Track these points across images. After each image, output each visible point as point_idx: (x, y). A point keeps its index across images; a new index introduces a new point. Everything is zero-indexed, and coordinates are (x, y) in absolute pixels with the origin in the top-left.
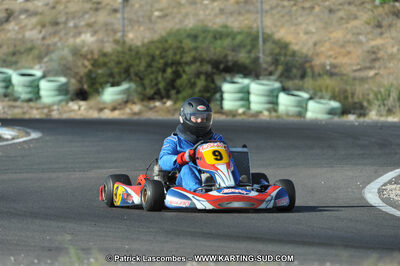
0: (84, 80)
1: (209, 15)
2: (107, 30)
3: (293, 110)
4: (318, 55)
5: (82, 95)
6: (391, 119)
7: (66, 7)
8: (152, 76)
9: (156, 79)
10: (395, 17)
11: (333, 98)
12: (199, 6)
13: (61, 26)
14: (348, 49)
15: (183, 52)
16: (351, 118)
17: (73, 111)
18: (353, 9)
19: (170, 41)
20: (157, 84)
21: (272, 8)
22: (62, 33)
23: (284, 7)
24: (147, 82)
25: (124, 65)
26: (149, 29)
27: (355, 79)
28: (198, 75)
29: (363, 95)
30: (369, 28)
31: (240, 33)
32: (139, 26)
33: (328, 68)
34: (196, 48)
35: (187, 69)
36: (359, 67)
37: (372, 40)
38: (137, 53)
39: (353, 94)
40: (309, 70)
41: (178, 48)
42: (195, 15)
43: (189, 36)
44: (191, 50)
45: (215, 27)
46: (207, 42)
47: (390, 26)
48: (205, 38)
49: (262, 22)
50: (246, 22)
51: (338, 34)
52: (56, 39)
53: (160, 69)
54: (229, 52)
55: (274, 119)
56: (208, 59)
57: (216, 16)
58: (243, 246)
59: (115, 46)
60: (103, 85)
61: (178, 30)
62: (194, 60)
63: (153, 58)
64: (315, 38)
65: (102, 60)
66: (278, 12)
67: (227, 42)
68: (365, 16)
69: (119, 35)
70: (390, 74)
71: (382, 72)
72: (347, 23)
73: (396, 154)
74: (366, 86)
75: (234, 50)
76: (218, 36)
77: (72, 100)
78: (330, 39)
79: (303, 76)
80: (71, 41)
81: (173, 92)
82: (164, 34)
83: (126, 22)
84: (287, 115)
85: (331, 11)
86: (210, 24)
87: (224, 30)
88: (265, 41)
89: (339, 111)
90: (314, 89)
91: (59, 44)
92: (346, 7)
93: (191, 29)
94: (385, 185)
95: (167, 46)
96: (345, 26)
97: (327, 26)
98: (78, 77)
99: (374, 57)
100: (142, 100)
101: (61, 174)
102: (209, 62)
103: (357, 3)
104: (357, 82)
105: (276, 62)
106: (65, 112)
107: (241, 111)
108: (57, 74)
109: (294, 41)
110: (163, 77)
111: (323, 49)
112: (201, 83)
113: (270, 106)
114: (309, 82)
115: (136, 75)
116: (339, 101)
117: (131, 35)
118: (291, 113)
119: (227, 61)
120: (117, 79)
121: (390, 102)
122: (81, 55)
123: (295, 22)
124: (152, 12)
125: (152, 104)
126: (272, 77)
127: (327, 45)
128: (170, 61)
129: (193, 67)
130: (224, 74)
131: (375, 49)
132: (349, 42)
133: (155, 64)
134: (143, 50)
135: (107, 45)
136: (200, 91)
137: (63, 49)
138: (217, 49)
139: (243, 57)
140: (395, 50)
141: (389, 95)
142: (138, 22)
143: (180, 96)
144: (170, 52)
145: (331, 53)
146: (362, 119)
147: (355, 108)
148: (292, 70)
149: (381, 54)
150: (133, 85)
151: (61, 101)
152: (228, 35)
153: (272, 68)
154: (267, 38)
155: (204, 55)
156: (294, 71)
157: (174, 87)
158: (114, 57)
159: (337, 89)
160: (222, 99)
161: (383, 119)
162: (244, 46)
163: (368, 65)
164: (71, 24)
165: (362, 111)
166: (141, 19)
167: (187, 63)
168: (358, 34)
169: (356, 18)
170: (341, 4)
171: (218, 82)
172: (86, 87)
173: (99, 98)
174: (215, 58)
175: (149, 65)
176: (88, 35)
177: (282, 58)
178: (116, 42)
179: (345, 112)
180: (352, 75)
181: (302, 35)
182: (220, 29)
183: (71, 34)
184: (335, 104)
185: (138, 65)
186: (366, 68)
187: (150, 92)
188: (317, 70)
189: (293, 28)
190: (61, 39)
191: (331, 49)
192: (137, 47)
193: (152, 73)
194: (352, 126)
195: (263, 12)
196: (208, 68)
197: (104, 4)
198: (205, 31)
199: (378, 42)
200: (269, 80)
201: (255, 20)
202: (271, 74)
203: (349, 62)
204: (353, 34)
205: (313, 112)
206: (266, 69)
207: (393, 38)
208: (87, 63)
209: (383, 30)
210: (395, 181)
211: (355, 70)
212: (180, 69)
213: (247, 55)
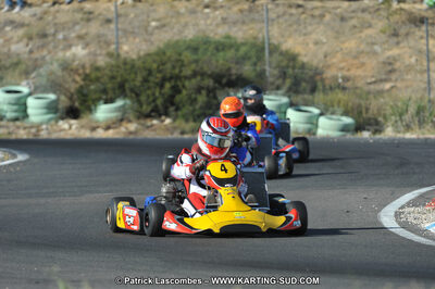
0: (75, 96)
1: (211, 24)
2: (99, 42)
3: (303, 127)
4: (329, 67)
5: (73, 113)
6: (408, 136)
7: (55, 18)
8: (149, 92)
9: (154, 94)
10: (412, 26)
11: (346, 113)
12: (199, 15)
13: (50, 38)
14: (361, 60)
15: (183, 65)
16: (366, 135)
17: (64, 130)
18: (367, 16)
19: (168, 54)
20: (154, 101)
21: (278, 17)
22: (51, 46)
23: (291, 15)
24: (143, 98)
25: (119, 79)
26: (145, 41)
27: (369, 93)
28: (199, 90)
29: (379, 110)
30: (383, 37)
31: (243, 44)
32: (135, 38)
33: (340, 80)
34: (196, 61)
35: (187, 83)
36: (373, 79)
37: (388, 50)
38: (133, 66)
39: (367, 109)
40: (319, 84)
41: (178, 61)
42: (197, 25)
43: (188, 48)
44: (190, 63)
45: (217, 38)
46: (209, 53)
47: (407, 34)
48: (206, 49)
49: (268, 32)
50: (251, 32)
51: (351, 44)
52: (45, 52)
53: (157, 84)
54: (233, 65)
56: (209, 72)
57: (218, 25)
59: (108, 60)
60: (96, 102)
61: (177, 42)
62: (195, 74)
63: (150, 72)
64: (325, 48)
65: (93, 76)
66: (286, 21)
67: (230, 54)
68: (380, 24)
69: (113, 47)
70: (407, 87)
71: (399, 85)
72: (361, 32)
73: (414, 173)
74: (382, 100)
75: (237, 63)
76: (220, 48)
77: (62, 119)
78: (342, 50)
79: (313, 90)
80: (60, 54)
81: (172, 109)
82: (162, 45)
83: (120, 33)
84: (296, 132)
85: (343, 19)
86: (212, 35)
87: (228, 41)
88: (271, 53)
89: (353, 128)
90: (325, 104)
91: (48, 58)
92: (360, 14)
93: (191, 40)
94: (402, 207)
95: (165, 58)
96: (358, 35)
97: (338, 34)
98: (68, 94)
99: (390, 68)
100: (139, 118)
101: (49, 200)
102: (210, 76)
103: (372, 10)
104: (371, 96)
105: (284, 75)
106: (55, 131)
108: (46, 91)
109: (303, 52)
110: (160, 93)
111: (335, 60)
112: (202, 99)
114: (319, 96)
115: (132, 90)
116: (352, 117)
117: (125, 48)
118: (300, 131)
119: (230, 75)
120: (110, 95)
121: (407, 117)
122: (72, 70)
123: (304, 31)
124: (149, 22)
125: (149, 122)
126: (280, 92)
127: (339, 56)
128: (168, 75)
129: (194, 81)
130: (227, 89)
131: (391, 61)
132: (362, 52)
133: (152, 79)
134: (138, 64)
135: (100, 58)
136: (201, 108)
137: (52, 64)
138: (220, 62)
139: (247, 70)
140: (413, 60)
141: (407, 111)
142: (133, 33)
143: (180, 113)
144: (168, 66)
145: (342, 65)
146: (378, 136)
147: (370, 125)
149: (397, 65)
150: (128, 102)
151: (50, 120)
152: (231, 46)
153: (279, 82)
154: (274, 49)
155: (206, 69)
156: (304, 84)
158: (107, 72)
159: (350, 104)
161: (400, 135)
162: (249, 58)
163: (384, 77)
164: (60, 36)
165: (377, 128)
166: (136, 30)
167: (186, 78)
168: (373, 44)
169: (370, 26)
170: (353, 12)
172: (77, 104)
173: (90, 117)
174: (217, 71)
175: (145, 80)
176: (79, 48)
177: (290, 71)
178: (110, 55)
179: (359, 128)
180: (366, 88)
181: (311, 46)
182: (222, 40)
183: (61, 47)
184: (348, 120)
185: (134, 80)
186: (382, 81)
187: (146, 109)
188: (327, 82)
189: (302, 38)
190: (49, 52)
191: (343, 60)
192: (133, 60)
193: (149, 88)
194: (366, 144)
195: (269, 21)
196: (210, 82)
197: (96, 13)
198: (207, 42)
199: (395, 52)
200: (276, 94)
201: (261, 29)
202: (278, 88)
203: (364, 74)
204: (368, 44)
205: (324, 129)
206: (272, 84)
207: (410, 48)
208: (78, 79)
209: (400, 39)
210: (413, 203)
211: (370, 83)
212: (179, 83)
213: (252, 68)
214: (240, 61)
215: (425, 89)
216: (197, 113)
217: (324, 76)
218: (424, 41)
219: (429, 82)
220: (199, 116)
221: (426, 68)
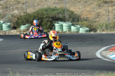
1: (51, 4)
2: (21, 9)
3: (76, 31)
5: (15, 28)
6: (104, 33)
7: (10, 3)
10: (104, 3)
11: (87, 27)
12: (48, 1)
13: (8, 8)
14: (91, 13)
16: (92, 32)
17: (12, 32)
18: (92, 1)
19: (40, 12)
21: (69, 2)
22: (9, 11)
25: (27, 19)
26: (34, 9)
27: (93, 21)
28: (48, 21)
29: (95, 26)
30: (97, 7)
31: (60, 9)
32: (31, 8)
33: (85, 18)
34: (47, 14)
35: (45, 20)
36: (94, 18)
37: (98, 10)
39: (93, 26)
40: (80, 19)
41: (42, 14)
42: (47, 4)
43: (45, 10)
44: (46, 14)
45: (53, 8)
47: (103, 6)
48: (50, 11)
49: (66, 6)
50: (61, 6)
51: (88, 9)
52: (7, 12)
54: (57, 15)
55: (70, 33)
56: (51, 17)
58: (61, 70)
59: (24, 14)
60: (21, 25)
61: (42, 9)
62: (47, 17)
63: (35, 17)
65: (20, 18)
66: (71, 3)
67: (56, 12)
68: (96, 3)
69: (25, 10)
70: (103, 20)
71: (101, 19)
72: (91, 5)
73: (105, 42)
74: (96, 23)
76: (53, 10)
77: (12, 29)
78: (85, 10)
79: (78, 21)
80: (11, 13)
82: (38, 10)
83: (27, 7)
84: (74, 32)
85: (86, 2)
86: (51, 7)
87: (55, 8)
90: (81, 25)
91: (8, 14)
92: (90, 1)
93: (46, 8)
94: (102, 51)
95: (39, 13)
97: (85, 6)
98: (13, 23)
99: (98, 15)
102: (51, 18)
104: (94, 22)
105: (70, 17)
106: (10, 33)
107: (60, 31)
108: (7, 22)
109: (75, 11)
111: (84, 13)
112: (49, 24)
113: (69, 30)
114: (80, 22)
115: (30, 22)
116: (89, 28)
117: (28, 11)
118: (75, 32)
119: (56, 17)
120: (25, 23)
121: (103, 28)
122: (14, 17)
123: (76, 5)
124: (34, 4)
126: (69, 22)
127: (85, 12)
128: (40, 18)
130: (55, 21)
132: (91, 11)
134: (32, 15)
135: (22, 13)
136: (49, 26)
137: (9, 15)
138: (53, 14)
139: (61, 16)
140: (104, 13)
141: (103, 26)
144: (40, 15)
145: (86, 14)
146: (95, 33)
147: (93, 30)
148: (75, 19)
149: (100, 14)
150: (29, 25)
151: (9, 30)
152: (56, 10)
153: (69, 19)
154: (68, 10)
155: (50, 16)
156: (76, 19)
157: (41, 25)
158: (24, 17)
159: (88, 24)
160: (55, 28)
161: (101, 33)
162: (61, 13)
163: (97, 17)
164: (11, 8)
165: (95, 31)
166: (31, 6)
167: (45, 18)
168: (94, 8)
169: (93, 4)
171: (54, 23)
172: (16, 26)
173: (19, 29)
174: (53, 16)
175: (34, 19)
176: (16, 11)
177: (72, 16)
178: (24, 12)
179: (90, 31)
183: (11, 10)
184: (87, 29)
185: (31, 19)
188: (82, 19)
189: (75, 7)
190: (8, 12)
192: (30, 14)
194: (92, 35)
195: (66, 3)
196: (51, 19)
197: (20, 2)
198: (50, 9)
199: (100, 10)
200: (68, 22)
201: (64, 5)
202: (69, 20)
203: (91, 17)
204: (92, 8)
205: (81, 31)
206: (67, 19)
207: (104, 9)
208: (16, 19)
209: (101, 7)
210: (105, 50)
211: (93, 19)
212: (43, 20)
213: (62, 15)
214: (59, 14)
215: (107, 20)
216: (47, 27)
217: (81, 17)
218: (107, 8)
219: (109, 18)
220: (48, 28)
221: (108, 15)
